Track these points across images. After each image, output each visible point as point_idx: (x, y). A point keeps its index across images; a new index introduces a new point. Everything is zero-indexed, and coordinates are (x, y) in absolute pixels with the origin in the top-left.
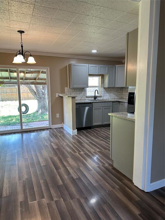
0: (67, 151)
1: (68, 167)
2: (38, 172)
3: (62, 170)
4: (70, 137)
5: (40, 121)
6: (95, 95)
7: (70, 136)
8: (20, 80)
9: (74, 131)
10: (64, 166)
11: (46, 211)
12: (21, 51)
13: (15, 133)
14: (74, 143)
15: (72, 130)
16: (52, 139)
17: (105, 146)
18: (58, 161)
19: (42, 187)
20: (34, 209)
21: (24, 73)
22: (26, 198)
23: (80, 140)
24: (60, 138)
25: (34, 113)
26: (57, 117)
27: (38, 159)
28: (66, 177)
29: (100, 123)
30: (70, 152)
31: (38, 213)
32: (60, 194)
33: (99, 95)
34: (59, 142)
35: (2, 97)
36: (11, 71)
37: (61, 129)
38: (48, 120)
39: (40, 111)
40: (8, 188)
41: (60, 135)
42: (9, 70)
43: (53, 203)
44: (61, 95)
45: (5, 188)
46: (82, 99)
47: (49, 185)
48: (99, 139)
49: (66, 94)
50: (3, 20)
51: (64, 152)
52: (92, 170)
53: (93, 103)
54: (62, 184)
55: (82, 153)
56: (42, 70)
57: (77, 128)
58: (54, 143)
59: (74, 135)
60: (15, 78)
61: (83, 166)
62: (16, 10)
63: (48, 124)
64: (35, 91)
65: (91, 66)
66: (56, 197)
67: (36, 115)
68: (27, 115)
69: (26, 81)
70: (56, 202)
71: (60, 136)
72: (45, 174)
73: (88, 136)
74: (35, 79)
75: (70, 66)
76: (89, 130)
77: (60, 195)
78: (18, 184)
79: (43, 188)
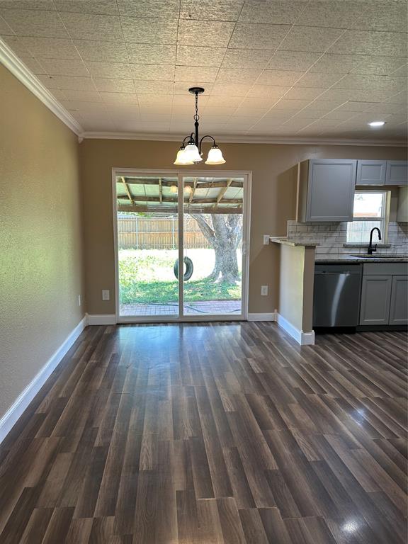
0: (289, 384)
1: (291, 428)
2: (217, 427)
3: (276, 432)
4: (295, 348)
5: (219, 300)
6: (371, 242)
7: (297, 347)
8: (184, 204)
9: (306, 334)
10: (282, 424)
11: (236, 530)
12: (194, 136)
13: (166, 323)
14: (306, 365)
15: (301, 331)
16: (248, 348)
17: (395, 385)
18: (265, 408)
19: (228, 466)
20: (208, 517)
21: (192, 187)
22: (190, 484)
23: (322, 362)
24: (270, 349)
25: (205, 281)
26: (262, 294)
27: (218, 392)
28: (286, 452)
29: (381, 321)
30: (296, 389)
31: (217, 529)
32: (273, 493)
33: (383, 244)
34: (267, 359)
35: (141, 240)
36: (165, 183)
37: (272, 326)
38: (240, 299)
39: (220, 276)
40: (150, 452)
41: (268, 340)
42: (160, 181)
43: (254, 512)
44: (275, 239)
45: (145, 450)
46: (333, 251)
47: (244, 464)
48: (379, 363)
49: (289, 238)
50: (162, 67)
51: (281, 387)
52: (359, 448)
53: (365, 264)
54: (277, 468)
55: (329, 396)
56: (232, 179)
57: (314, 328)
58: (255, 359)
59: (306, 344)
60: (174, 199)
61: (332, 432)
62: (191, 41)
63: (240, 308)
64: (213, 229)
65: (363, 165)
66: (262, 500)
67: (210, 284)
68: (191, 283)
69: (195, 204)
70: (262, 512)
71: (269, 344)
72: (235, 436)
73: (346, 352)
74: (214, 200)
75: (305, 166)
76: (346, 336)
77: (272, 496)
78: (172, 447)
79: (230, 469)
